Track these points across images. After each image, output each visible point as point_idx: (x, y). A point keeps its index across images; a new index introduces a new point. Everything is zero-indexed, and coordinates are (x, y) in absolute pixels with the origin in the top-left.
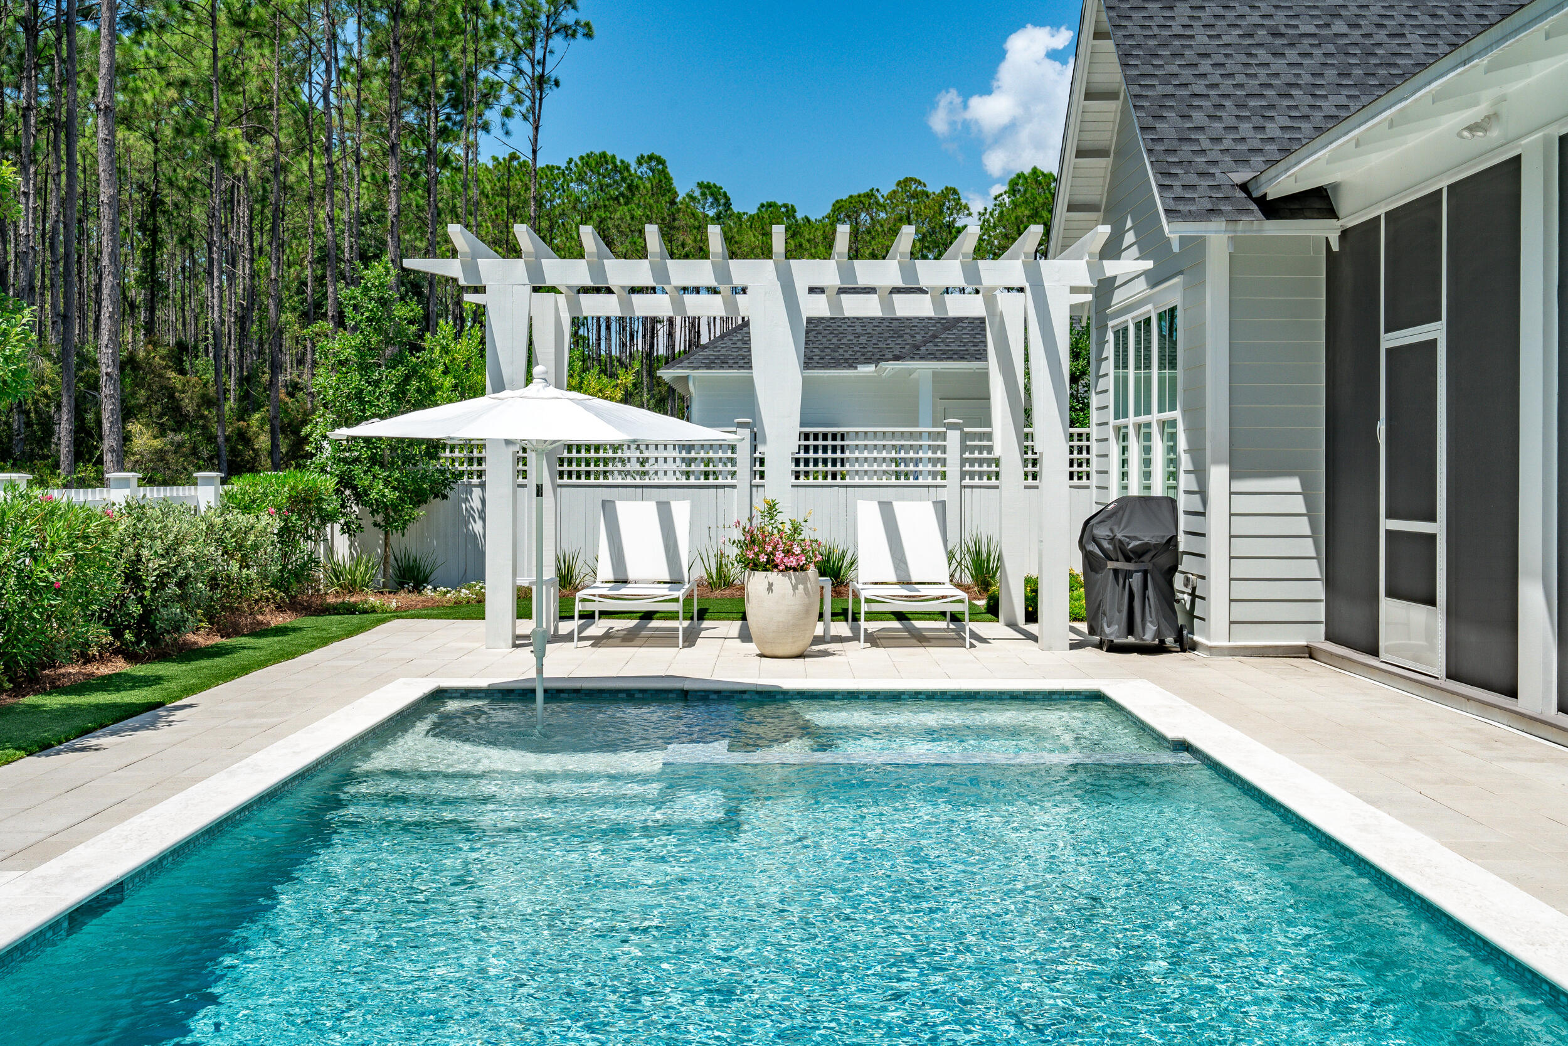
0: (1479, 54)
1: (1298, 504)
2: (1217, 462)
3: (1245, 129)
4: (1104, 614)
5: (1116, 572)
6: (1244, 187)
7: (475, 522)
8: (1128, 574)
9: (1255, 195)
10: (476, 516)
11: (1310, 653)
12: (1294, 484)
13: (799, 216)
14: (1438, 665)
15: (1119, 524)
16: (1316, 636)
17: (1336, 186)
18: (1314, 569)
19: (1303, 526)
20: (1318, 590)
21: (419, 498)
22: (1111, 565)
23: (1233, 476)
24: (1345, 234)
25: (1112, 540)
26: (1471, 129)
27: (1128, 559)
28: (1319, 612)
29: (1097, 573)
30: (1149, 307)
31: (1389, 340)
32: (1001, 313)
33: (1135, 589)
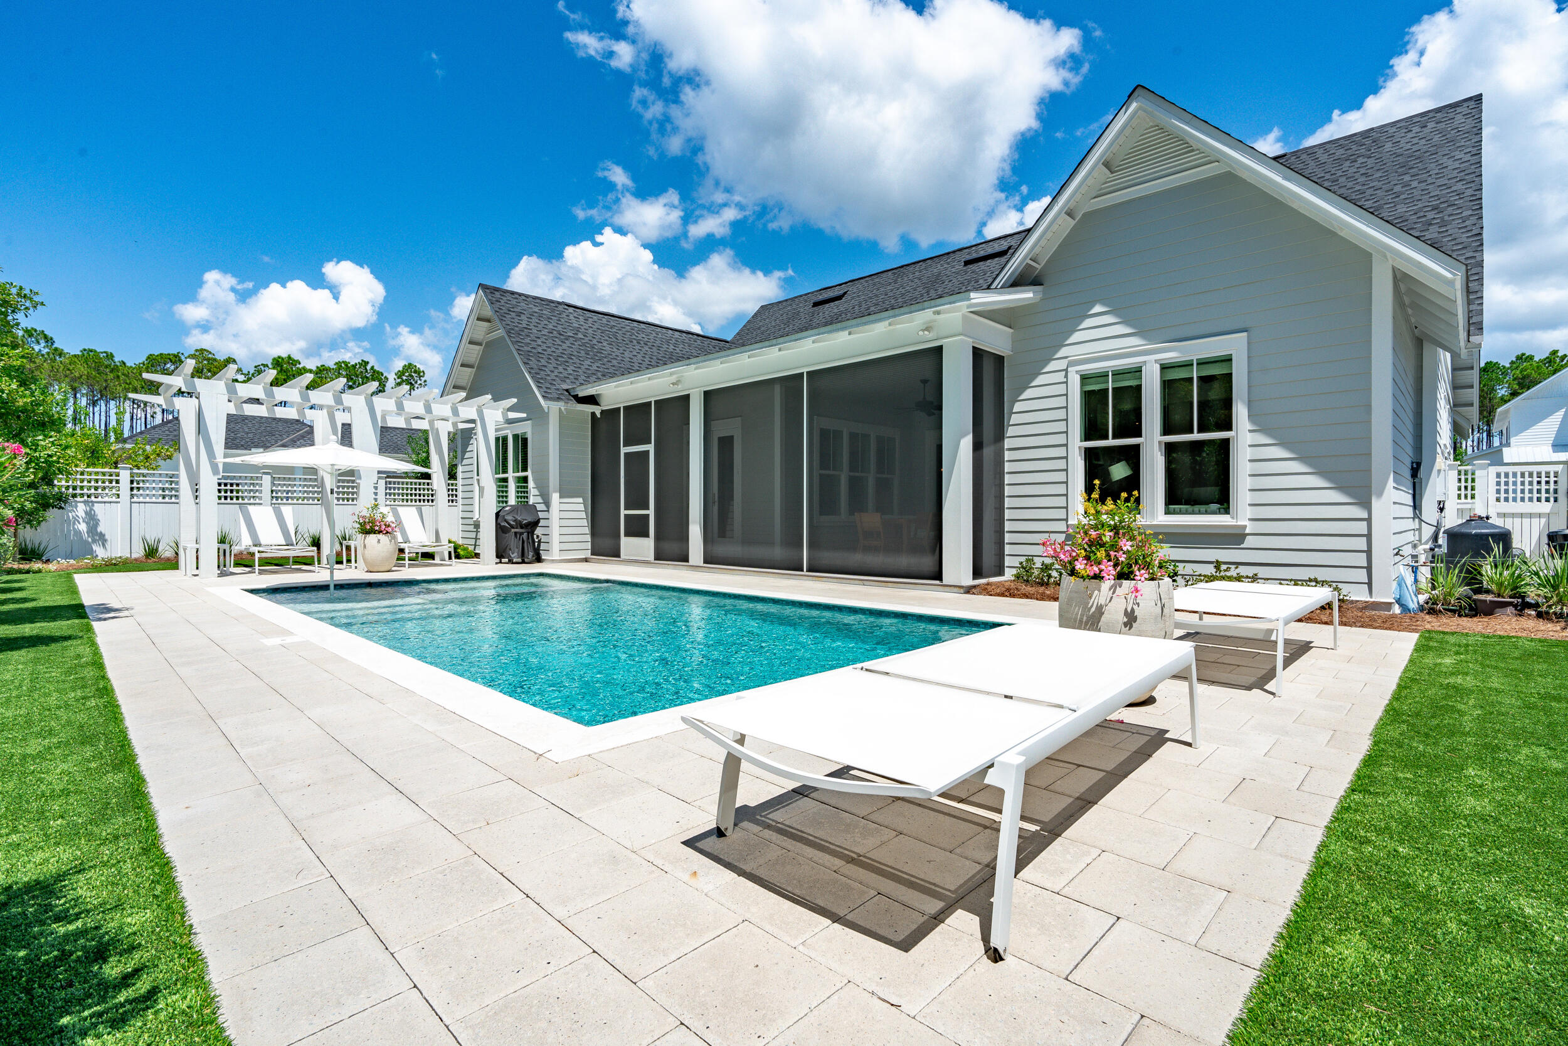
0: (694, 364)
1: (582, 507)
2: (555, 492)
3: (561, 369)
4: (510, 549)
5: (516, 533)
6: (567, 390)
7: (79, 523)
8: (522, 534)
9: (572, 394)
10: (81, 520)
11: (586, 560)
12: (580, 500)
13: (117, 359)
14: (651, 557)
15: (517, 514)
16: (588, 554)
17: (599, 395)
18: (587, 530)
19: (583, 515)
20: (588, 538)
21: (46, 506)
22: (513, 530)
23: (560, 497)
24: (602, 412)
25: (515, 521)
26: (673, 384)
27: (522, 528)
28: (589, 546)
29: (506, 533)
30: (508, 431)
31: (624, 450)
32: (437, 429)
33: (525, 539)
